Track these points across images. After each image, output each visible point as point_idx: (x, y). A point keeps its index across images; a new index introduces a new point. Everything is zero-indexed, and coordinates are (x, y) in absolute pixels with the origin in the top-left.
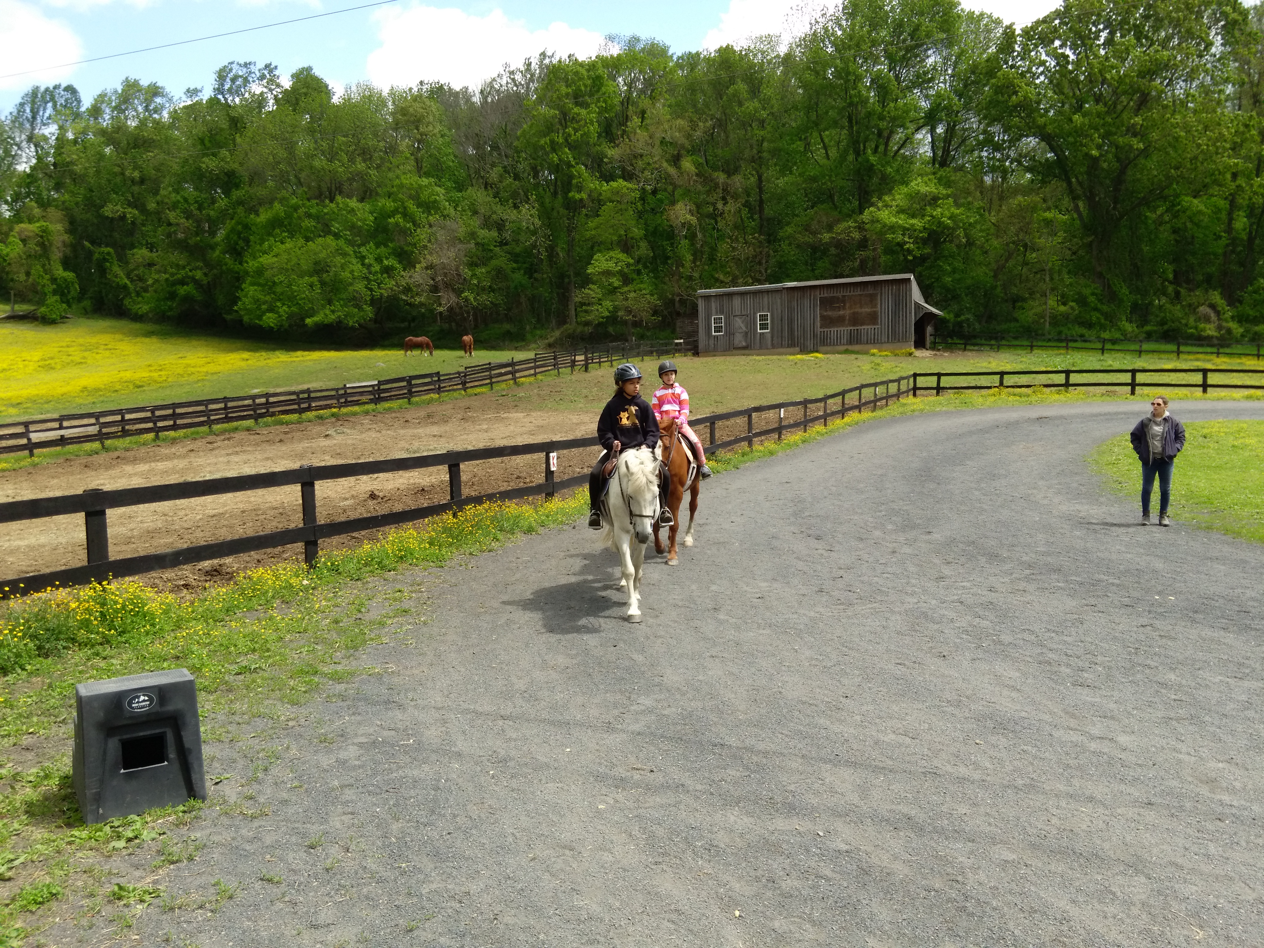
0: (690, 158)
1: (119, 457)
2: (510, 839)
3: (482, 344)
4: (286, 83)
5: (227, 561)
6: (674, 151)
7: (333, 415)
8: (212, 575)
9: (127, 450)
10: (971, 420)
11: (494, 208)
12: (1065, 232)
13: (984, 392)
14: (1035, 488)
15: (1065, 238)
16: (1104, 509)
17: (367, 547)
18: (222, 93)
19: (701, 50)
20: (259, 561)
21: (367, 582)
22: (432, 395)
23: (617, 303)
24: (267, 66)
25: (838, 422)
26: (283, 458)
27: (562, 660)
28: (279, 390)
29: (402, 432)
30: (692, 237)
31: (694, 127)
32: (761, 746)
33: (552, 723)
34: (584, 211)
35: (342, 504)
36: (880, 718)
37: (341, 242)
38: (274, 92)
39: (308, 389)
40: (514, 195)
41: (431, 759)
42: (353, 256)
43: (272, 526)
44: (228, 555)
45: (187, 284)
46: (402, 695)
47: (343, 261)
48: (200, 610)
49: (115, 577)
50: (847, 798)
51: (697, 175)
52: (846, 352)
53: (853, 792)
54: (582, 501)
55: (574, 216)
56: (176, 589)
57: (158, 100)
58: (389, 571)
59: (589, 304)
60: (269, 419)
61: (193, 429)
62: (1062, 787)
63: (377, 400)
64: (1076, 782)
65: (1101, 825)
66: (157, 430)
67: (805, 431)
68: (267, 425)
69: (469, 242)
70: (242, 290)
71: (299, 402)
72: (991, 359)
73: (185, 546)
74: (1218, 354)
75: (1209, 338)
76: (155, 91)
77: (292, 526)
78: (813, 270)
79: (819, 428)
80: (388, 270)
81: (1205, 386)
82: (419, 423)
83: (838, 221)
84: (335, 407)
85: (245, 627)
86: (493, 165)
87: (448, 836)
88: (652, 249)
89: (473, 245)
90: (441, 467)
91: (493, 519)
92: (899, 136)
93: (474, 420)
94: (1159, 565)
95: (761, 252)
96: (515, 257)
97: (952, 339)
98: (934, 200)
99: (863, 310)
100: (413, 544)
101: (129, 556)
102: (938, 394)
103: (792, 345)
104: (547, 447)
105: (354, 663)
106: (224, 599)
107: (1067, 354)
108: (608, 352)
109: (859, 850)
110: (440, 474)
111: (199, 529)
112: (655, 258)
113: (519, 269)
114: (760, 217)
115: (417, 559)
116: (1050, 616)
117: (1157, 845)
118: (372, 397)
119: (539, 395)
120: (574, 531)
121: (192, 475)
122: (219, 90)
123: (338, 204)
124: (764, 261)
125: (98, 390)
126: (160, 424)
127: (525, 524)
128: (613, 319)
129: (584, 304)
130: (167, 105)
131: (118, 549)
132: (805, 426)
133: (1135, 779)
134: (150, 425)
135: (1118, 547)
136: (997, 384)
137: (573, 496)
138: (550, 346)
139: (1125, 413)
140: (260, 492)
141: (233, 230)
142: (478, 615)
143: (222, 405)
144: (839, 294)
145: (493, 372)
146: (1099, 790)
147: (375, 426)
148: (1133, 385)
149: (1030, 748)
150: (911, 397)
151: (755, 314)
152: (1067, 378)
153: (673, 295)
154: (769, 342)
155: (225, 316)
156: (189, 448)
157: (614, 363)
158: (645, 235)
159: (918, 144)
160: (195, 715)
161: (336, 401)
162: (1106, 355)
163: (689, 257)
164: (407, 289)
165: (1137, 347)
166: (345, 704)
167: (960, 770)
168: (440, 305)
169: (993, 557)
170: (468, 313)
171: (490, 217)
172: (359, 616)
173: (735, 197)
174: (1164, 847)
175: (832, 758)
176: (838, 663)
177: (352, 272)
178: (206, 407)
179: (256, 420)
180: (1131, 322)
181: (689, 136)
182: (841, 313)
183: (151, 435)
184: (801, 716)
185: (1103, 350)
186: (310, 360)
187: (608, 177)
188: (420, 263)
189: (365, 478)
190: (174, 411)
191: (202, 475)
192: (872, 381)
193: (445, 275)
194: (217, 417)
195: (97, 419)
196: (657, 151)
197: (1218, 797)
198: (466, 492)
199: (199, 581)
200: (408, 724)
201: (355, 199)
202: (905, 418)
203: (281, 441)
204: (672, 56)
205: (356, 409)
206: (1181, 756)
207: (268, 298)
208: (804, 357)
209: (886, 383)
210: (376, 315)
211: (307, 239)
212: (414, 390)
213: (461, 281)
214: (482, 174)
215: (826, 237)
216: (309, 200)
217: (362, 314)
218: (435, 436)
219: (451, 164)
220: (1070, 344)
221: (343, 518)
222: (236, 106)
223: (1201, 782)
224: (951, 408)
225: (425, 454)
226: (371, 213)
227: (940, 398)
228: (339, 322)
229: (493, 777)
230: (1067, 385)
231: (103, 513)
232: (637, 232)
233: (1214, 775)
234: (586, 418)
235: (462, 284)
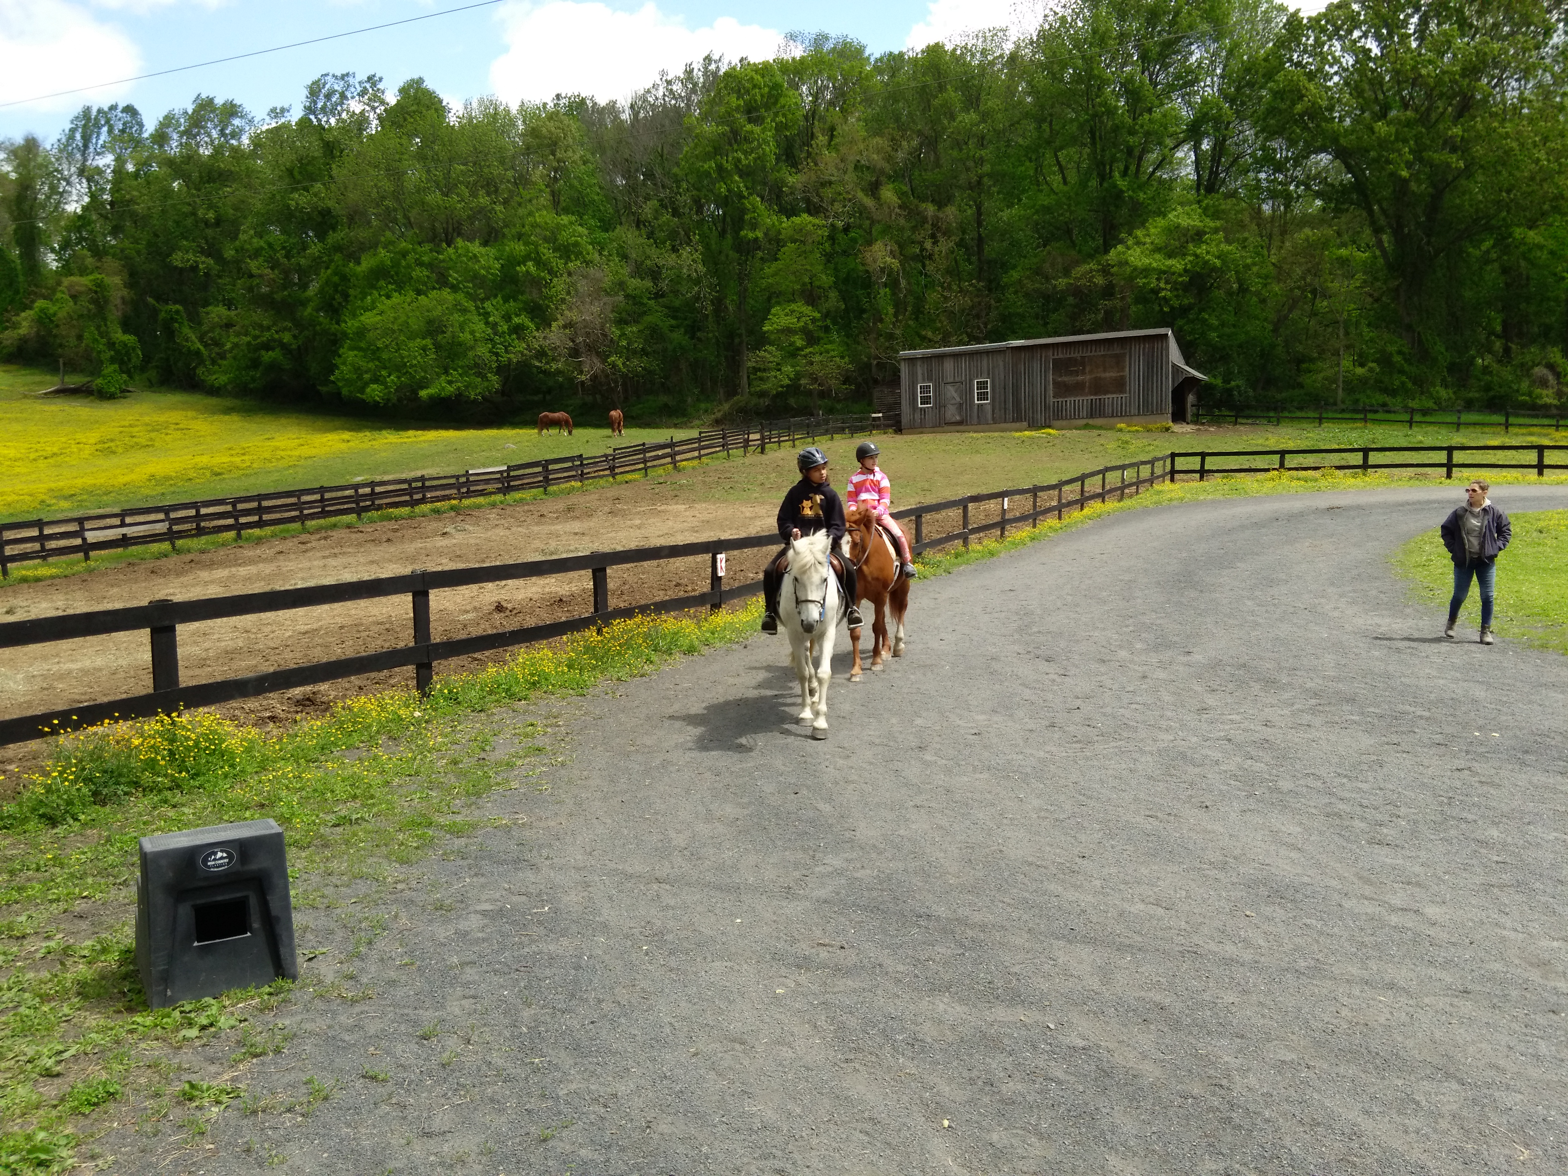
0: (891, 186)
1: (192, 561)
2: (667, 1030)
3: (633, 420)
4: (392, 98)
5: (322, 688)
6: (870, 177)
7: (452, 508)
8: (304, 705)
9: (203, 552)
10: (1243, 511)
11: (648, 251)
12: (1365, 273)
13: (1260, 476)
14: (1323, 597)
15: (1365, 281)
16: (1411, 622)
17: (492, 670)
18: (314, 114)
19: (905, 50)
20: (360, 688)
21: (493, 714)
22: (573, 483)
23: (798, 368)
24: (370, 79)
25: (1076, 514)
26: (391, 561)
27: (730, 810)
28: (386, 478)
29: (536, 529)
30: (893, 284)
31: (896, 147)
32: (977, 918)
33: (719, 888)
34: (760, 254)
35: (461, 618)
36: (1126, 883)
37: (460, 296)
38: (378, 111)
39: (423, 476)
40: (673, 235)
41: (571, 931)
42: (475, 312)
43: (377, 645)
44: (323, 680)
45: (273, 349)
46: (535, 852)
47: (462, 319)
48: (290, 747)
49: (187, 707)
50: (1084, 983)
51: (900, 207)
52: (1086, 427)
53: (1093, 975)
54: (756, 614)
55: (747, 260)
56: (260, 722)
57: (237, 122)
58: (520, 700)
59: (764, 370)
60: (374, 514)
61: (282, 527)
62: (1354, 970)
63: (506, 490)
64: (1373, 965)
65: (1404, 1017)
66: (239, 528)
67: (1034, 526)
68: (372, 521)
69: (616, 294)
70: (340, 356)
71: (410, 492)
72: (1270, 436)
73: (271, 670)
74: (1557, 427)
75: (1546, 407)
76: (231, 110)
77: (401, 645)
78: (1046, 324)
79: (1051, 521)
80: (518, 330)
81: (1541, 467)
82: (557, 518)
83: (1077, 263)
84: (454, 499)
85: (344, 769)
86: (647, 198)
87: (591, 1026)
88: (844, 299)
89: (621, 298)
90: (583, 572)
91: (647, 636)
92: (1153, 156)
93: (624, 514)
94: (1479, 693)
95: (980, 303)
96: (673, 312)
97: (1220, 410)
98: (1198, 236)
99: (1107, 375)
100: (548, 667)
101: (204, 682)
102: (1201, 478)
103: (1018, 419)
104: (714, 548)
105: (476, 813)
106: (318, 735)
107: (1366, 428)
108: (789, 428)
109: (1099, 1046)
110: (583, 581)
111: (289, 649)
112: (847, 310)
113: (678, 327)
114: (979, 259)
115: (553, 685)
116: (1341, 757)
117: (1473, 1042)
118: (500, 486)
119: (704, 482)
120: (745, 652)
121: (281, 582)
122: (310, 110)
123: (456, 248)
124: (983, 314)
125: (167, 478)
126: (243, 520)
127: (685, 642)
128: (794, 388)
129: (760, 370)
130: (247, 128)
131: (191, 673)
132: (1035, 520)
133: (1447, 962)
134: (231, 521)
135: (1427, 671)
136: (1277, 466)
137: (745, 607)
138: (717, 422)
139: (1438, 502)
140: (363, 603)
141: (327, 282)
142: (628, 755)
143: (317, 497)
144: (1076, 355)
145: (648, 455)
146: (1402, 975)
147: (503, 521)
148: (1449, 466)
149: (1314, 922)
150: (1168, 482)
151: (971, 381)
152: (1366, 458)
153: (869, 358)
154: (989, 416)
155: (319, 388)
156: (278, 549)
157: (797, 442)
158: (835, 283)
159: (1179, 164)
160: (285, 876)
161: (455, 491)
162: (1415, 429)
163: (891, 310)
164: (541, 354)
165: (1454, 419)
166: (465, 863)
167: (1227, 948)
168: (581, 372)
169: (1270, 683)
170: (616, 382)
171: (642, 263)
172: (483, 755)
173: (947, 233)
174: (1484, 1045)
175: (1066, 933)
176: (1074, 815)
177: (472, 333)
178: (299, 499)
179: (359, 515)
180: (1446, 387)
181: (889, 159)
182: (1080, 378)
183: (232, 534)
184: (1026, 880)
185: (1411, 423)
186: (424, 442)
187: (790, 212)
188: (556, 320)
189: (490, 585)
190: (260, 504)
191: (293, 582)
192: (1119, 463)
193: (588, 334)
194: (312, 511)
195: (167, 514)
196: (851, 177)
197: (1553, 984)
198: (613, 602)
199: (289, 712)
200: (542, 887)
201: (477, 242)
202: (1160, 509)
203: (389, 540)
204: (868, 59)
205: (481, 500)
206: (1505, 933)
207: (371, 365)
208: (1033, 433)
209: (1137, 465)
210: (504, 385)
211: (419, 293)
212: (551, 477)
213: (607, 342)
214: (634, 209)
215: (1062, 283)
216: (420, 244)
217: (486, 384)
218: (576, 534)
219: (596, 198)
220: (1369, 416)
221: (462, 635)
222: (331, 129)
223: (1531, 964)
224: (1218, 496)
225: (564, 556)
226: (497, 259)
227: (1204, 483)
228: (459, 395)
229: (647, 954)
230: (1365, 466)
231: (173, 629)
232: (826, 280)
233: (1547, 956)
234: (761, 510)
235: (608, 346)
